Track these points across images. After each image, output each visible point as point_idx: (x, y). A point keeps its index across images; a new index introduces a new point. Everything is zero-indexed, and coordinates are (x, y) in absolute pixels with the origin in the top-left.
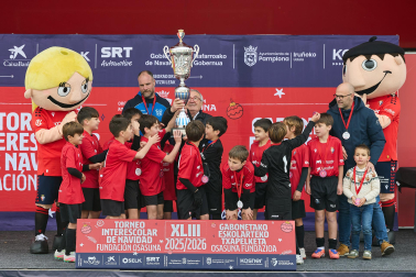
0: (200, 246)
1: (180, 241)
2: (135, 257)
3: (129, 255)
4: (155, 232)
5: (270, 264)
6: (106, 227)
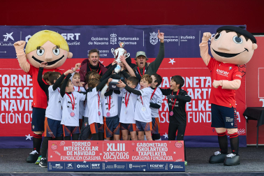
0: (125, 157)
1: (112, 154)
2: (84, 164)
3: (81, 163)
4: (97, 148)
5: (169, 168)
6: (66, 145)
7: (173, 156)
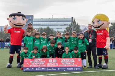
0: (56, 65)
1: (51, 64)
2: (39, 68)
4: (44, 62)
5: (75, 69)
6: (31, 60)
7: (77, 64)
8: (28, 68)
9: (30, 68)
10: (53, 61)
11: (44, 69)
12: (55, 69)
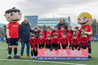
0: (66, 55)
1: (61, 54)
3: (50, 57)
4: (56, 52)
5: (82, 59)
6: (44, 51)
7: (84, 55)
8: (41, 57)
9: (44, 57)
10: (63, 52)
11: (55, 58)
12: (65, 59)
